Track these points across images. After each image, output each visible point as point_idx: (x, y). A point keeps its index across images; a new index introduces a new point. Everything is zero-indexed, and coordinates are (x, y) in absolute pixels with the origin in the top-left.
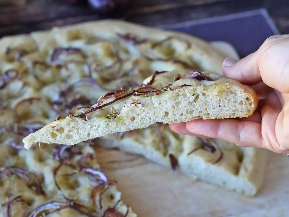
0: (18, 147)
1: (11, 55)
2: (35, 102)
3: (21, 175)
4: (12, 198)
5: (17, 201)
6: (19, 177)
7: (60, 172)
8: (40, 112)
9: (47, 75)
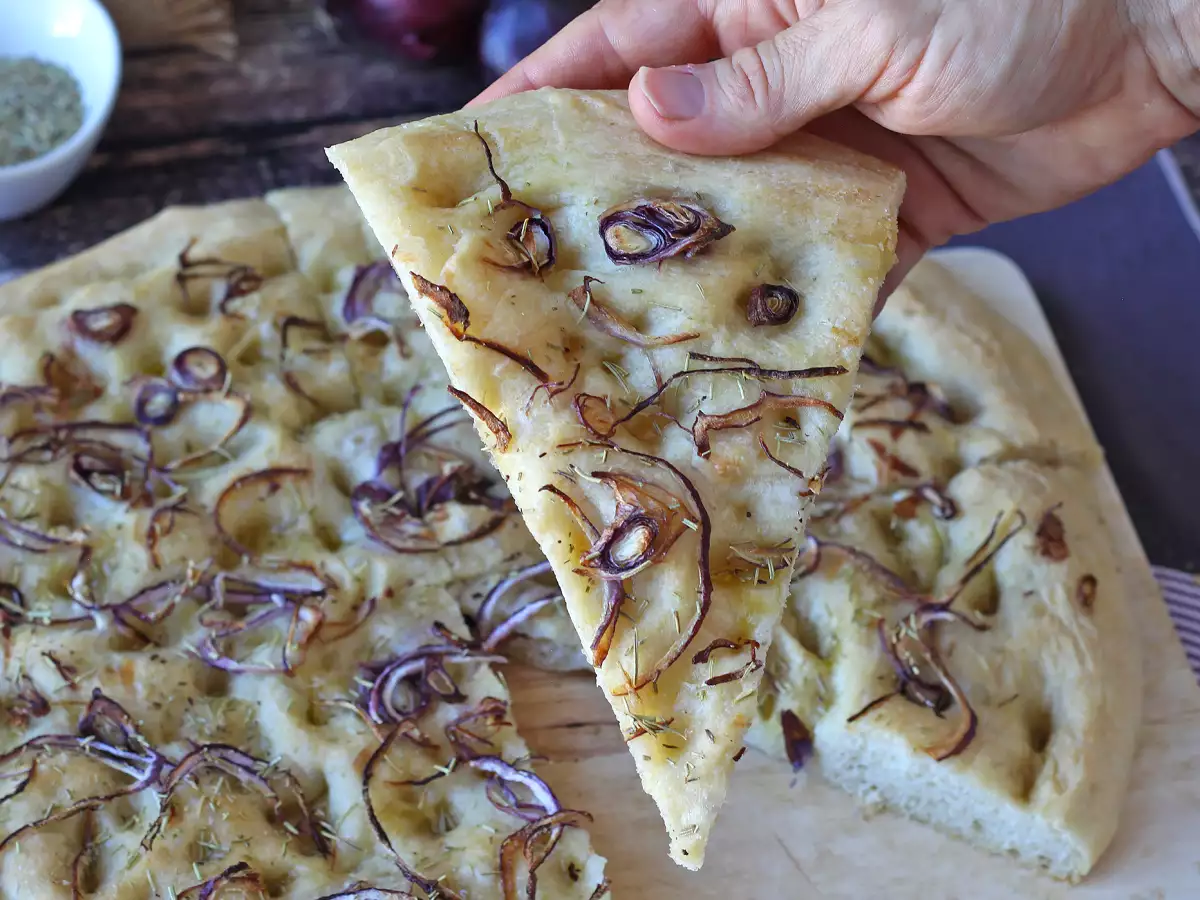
0: (233, 665)
1: (195, 287)
2: (287, 482)
3: (243, 776)
4: (213, 870)
5: (233, 880)
6: (235, 785)
7: (384, 772)
8: (305, 524)
9: (332, 372)
